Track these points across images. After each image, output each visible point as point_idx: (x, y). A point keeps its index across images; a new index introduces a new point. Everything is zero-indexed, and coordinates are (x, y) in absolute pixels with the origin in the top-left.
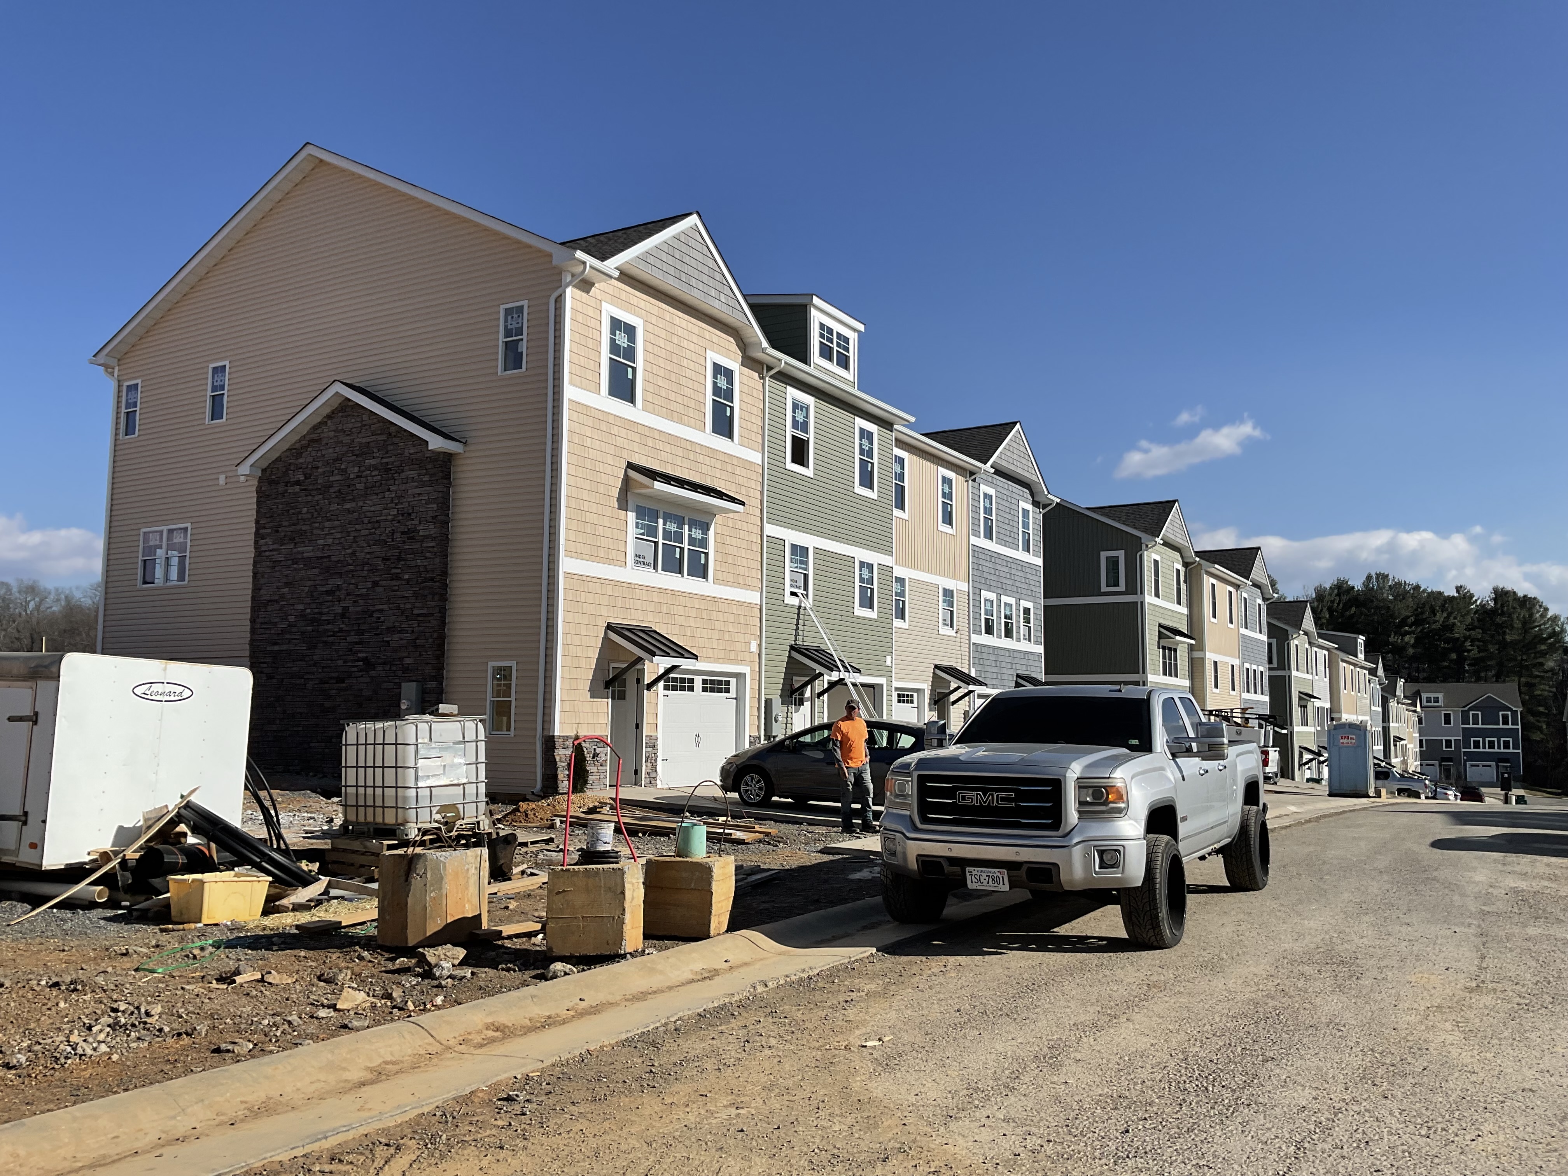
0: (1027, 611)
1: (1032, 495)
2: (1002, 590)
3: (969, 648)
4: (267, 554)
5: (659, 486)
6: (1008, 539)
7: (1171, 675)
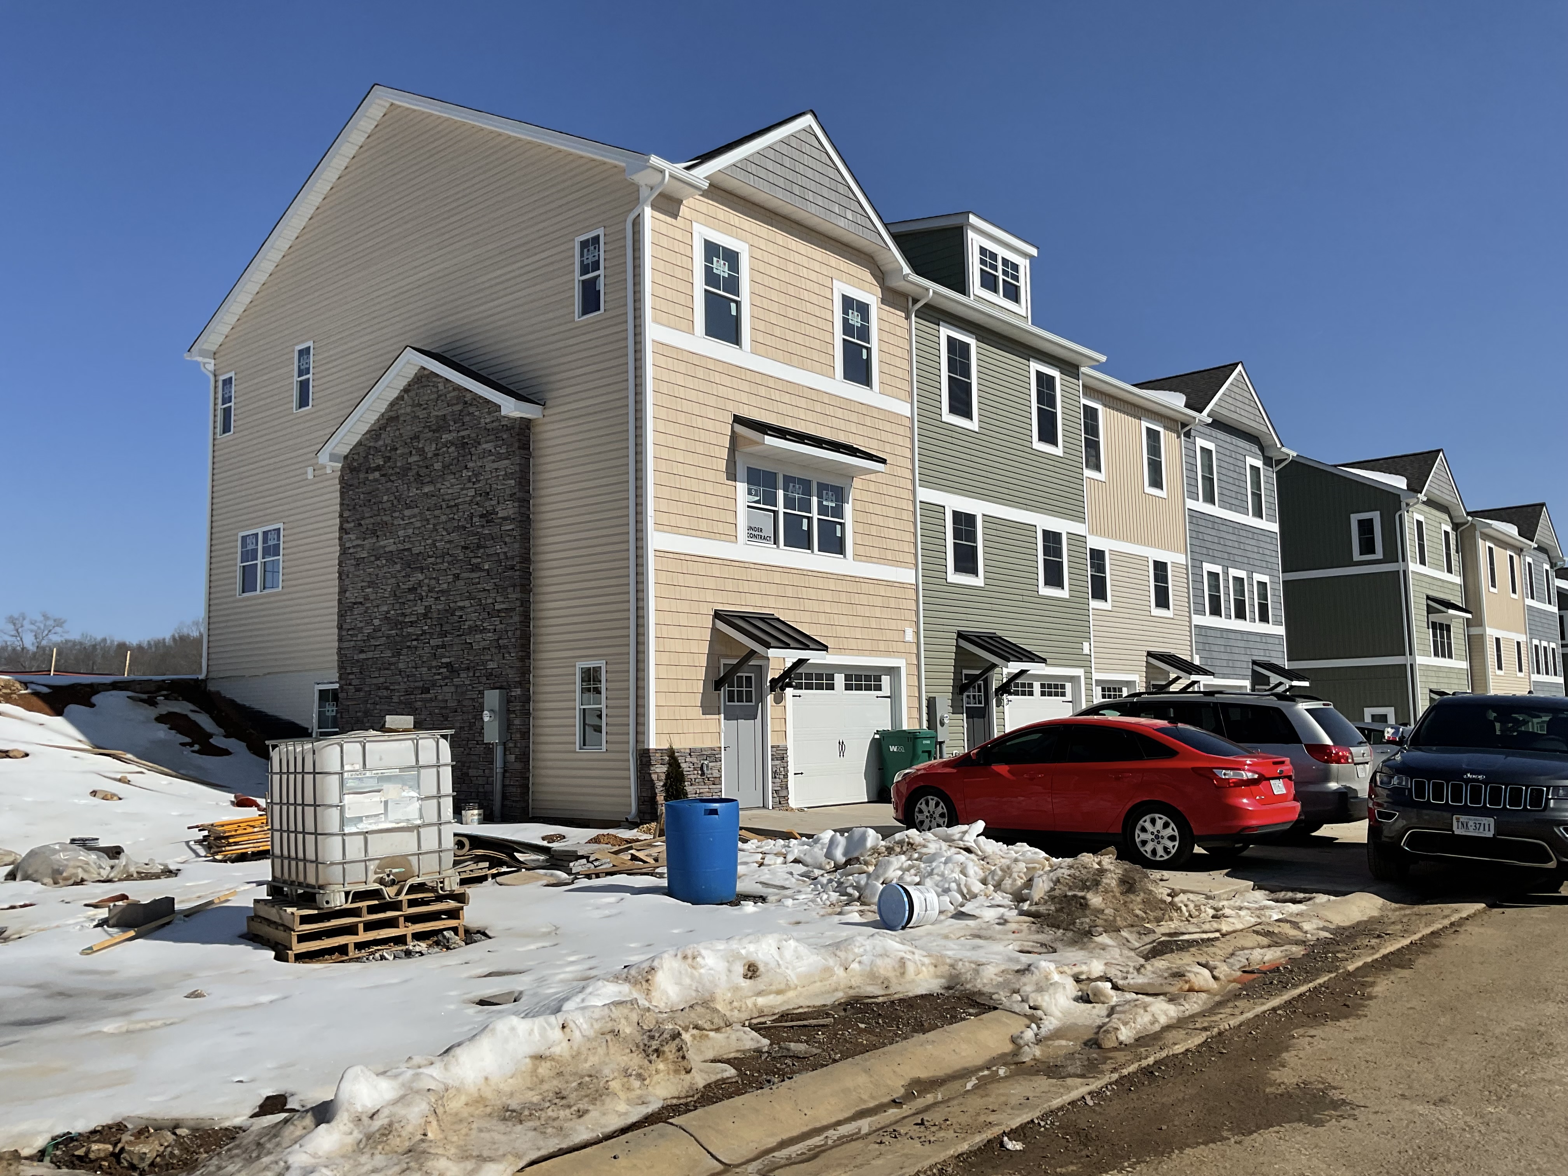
0: (1262, 585)
1: (1262, 449)
2: (1229, 562)
3: (1190, 631)
4: (351, 551)
5: (769, 440)
6: (1234, 501)
7: (1443, 656)
